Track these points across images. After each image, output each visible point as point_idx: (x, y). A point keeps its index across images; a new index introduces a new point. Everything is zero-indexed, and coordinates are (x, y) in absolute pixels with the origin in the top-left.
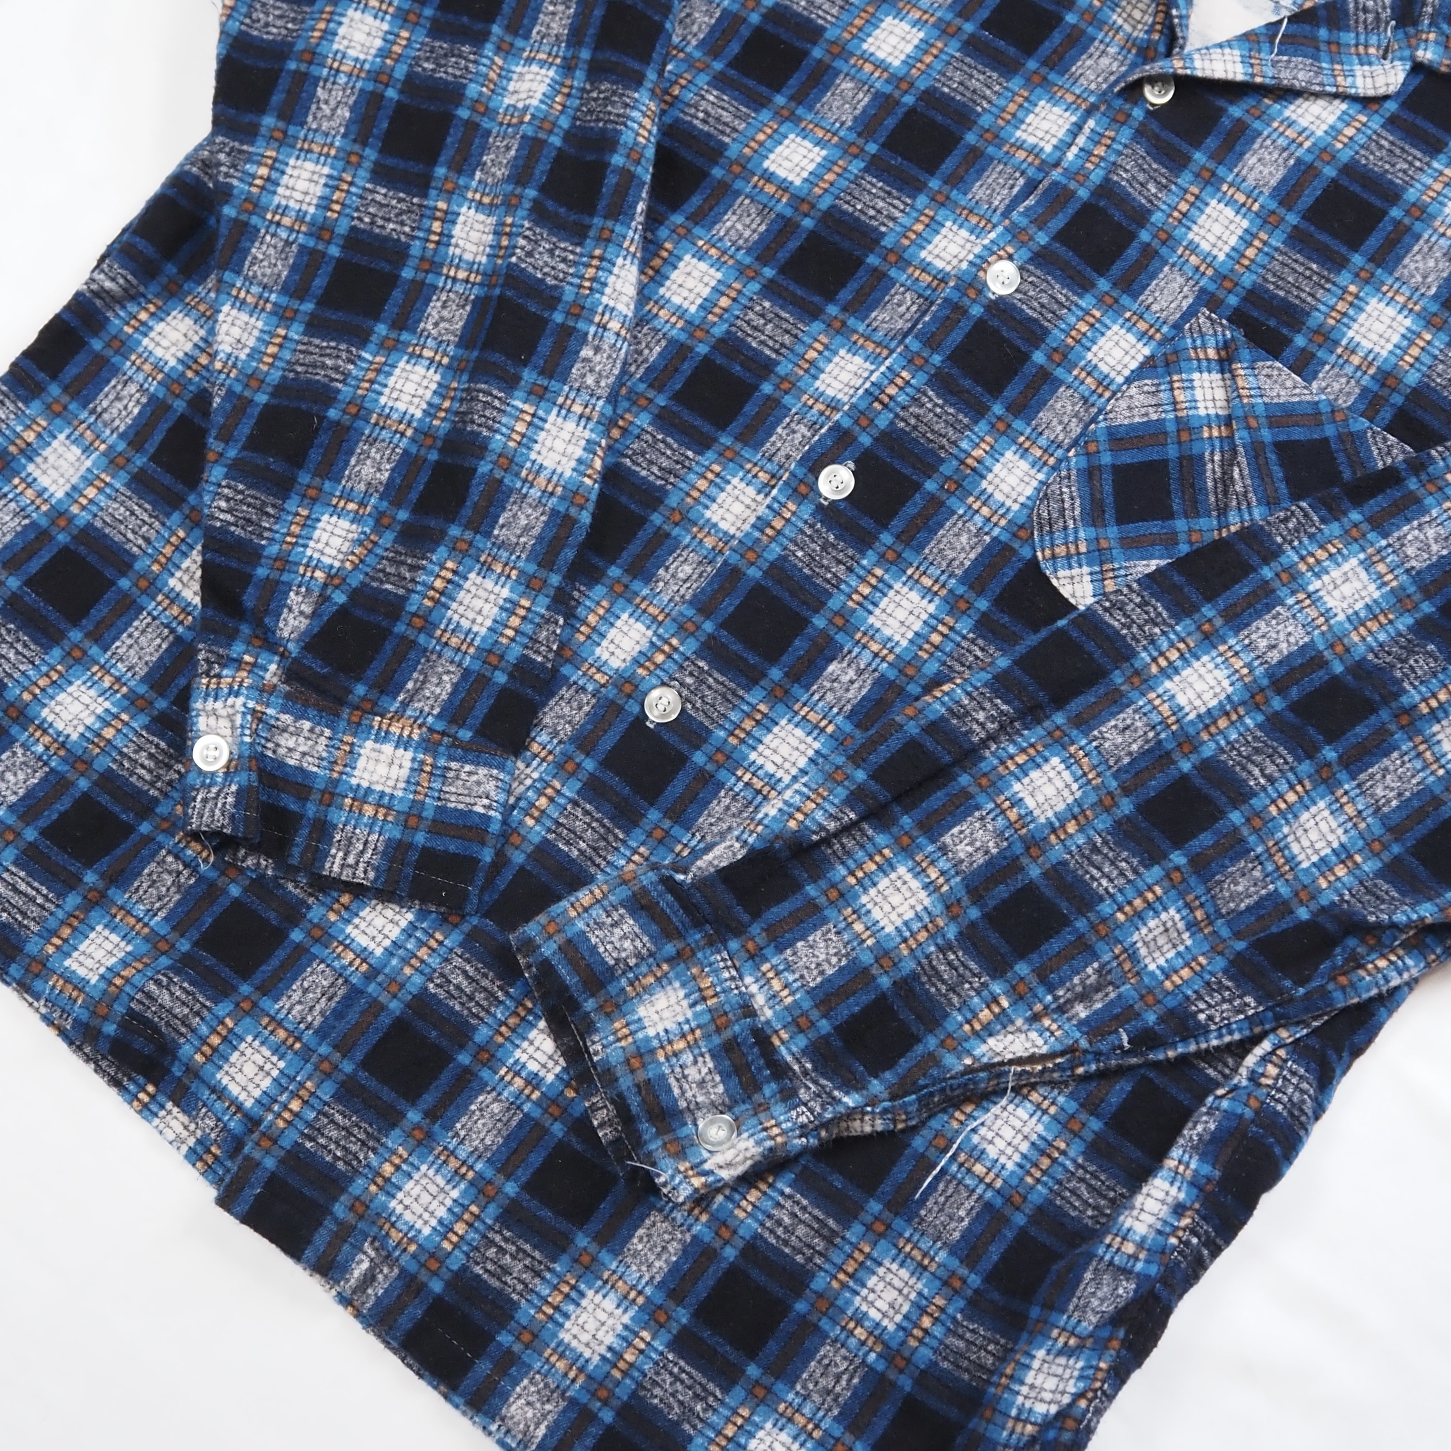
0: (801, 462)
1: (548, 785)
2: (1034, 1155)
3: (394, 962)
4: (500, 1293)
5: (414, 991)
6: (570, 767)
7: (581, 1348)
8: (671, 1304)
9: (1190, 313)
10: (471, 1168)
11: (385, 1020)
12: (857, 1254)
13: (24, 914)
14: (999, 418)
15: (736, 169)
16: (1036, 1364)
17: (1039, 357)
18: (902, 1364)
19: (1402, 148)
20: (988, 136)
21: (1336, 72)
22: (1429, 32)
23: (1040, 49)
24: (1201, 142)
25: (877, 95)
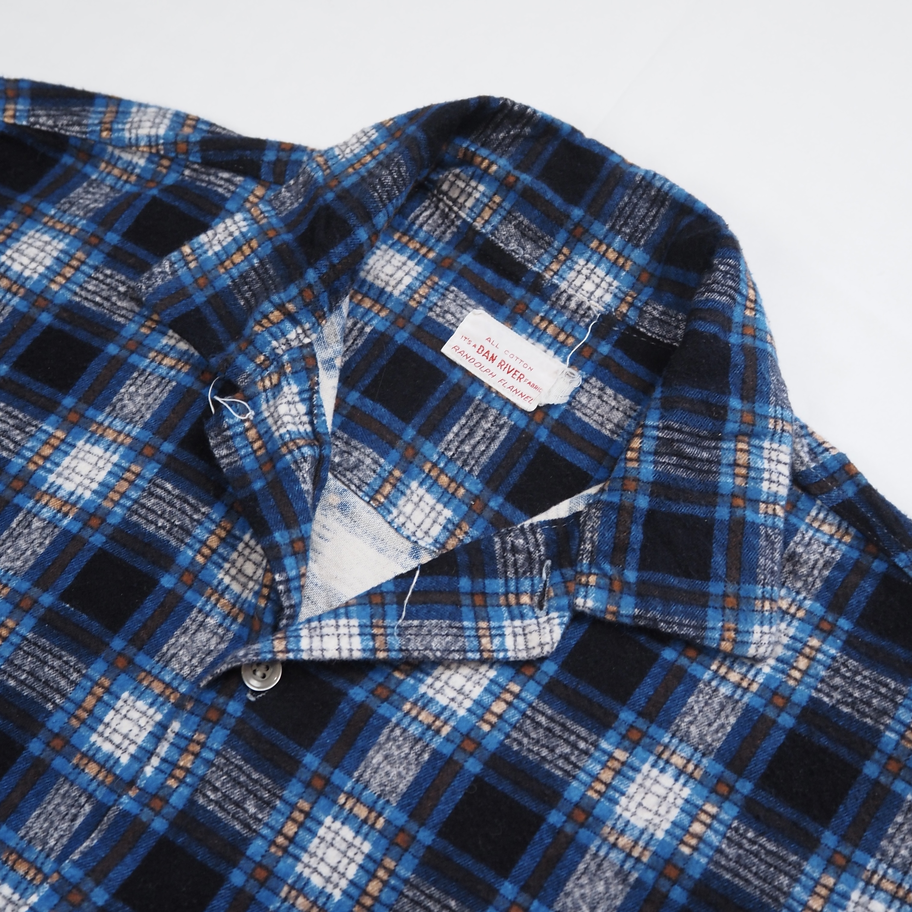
19: (563, 725)
20: (57, 743)
21: (481, 632)
22: (589, 574)
23: (128, 624)
24: (314, 739)
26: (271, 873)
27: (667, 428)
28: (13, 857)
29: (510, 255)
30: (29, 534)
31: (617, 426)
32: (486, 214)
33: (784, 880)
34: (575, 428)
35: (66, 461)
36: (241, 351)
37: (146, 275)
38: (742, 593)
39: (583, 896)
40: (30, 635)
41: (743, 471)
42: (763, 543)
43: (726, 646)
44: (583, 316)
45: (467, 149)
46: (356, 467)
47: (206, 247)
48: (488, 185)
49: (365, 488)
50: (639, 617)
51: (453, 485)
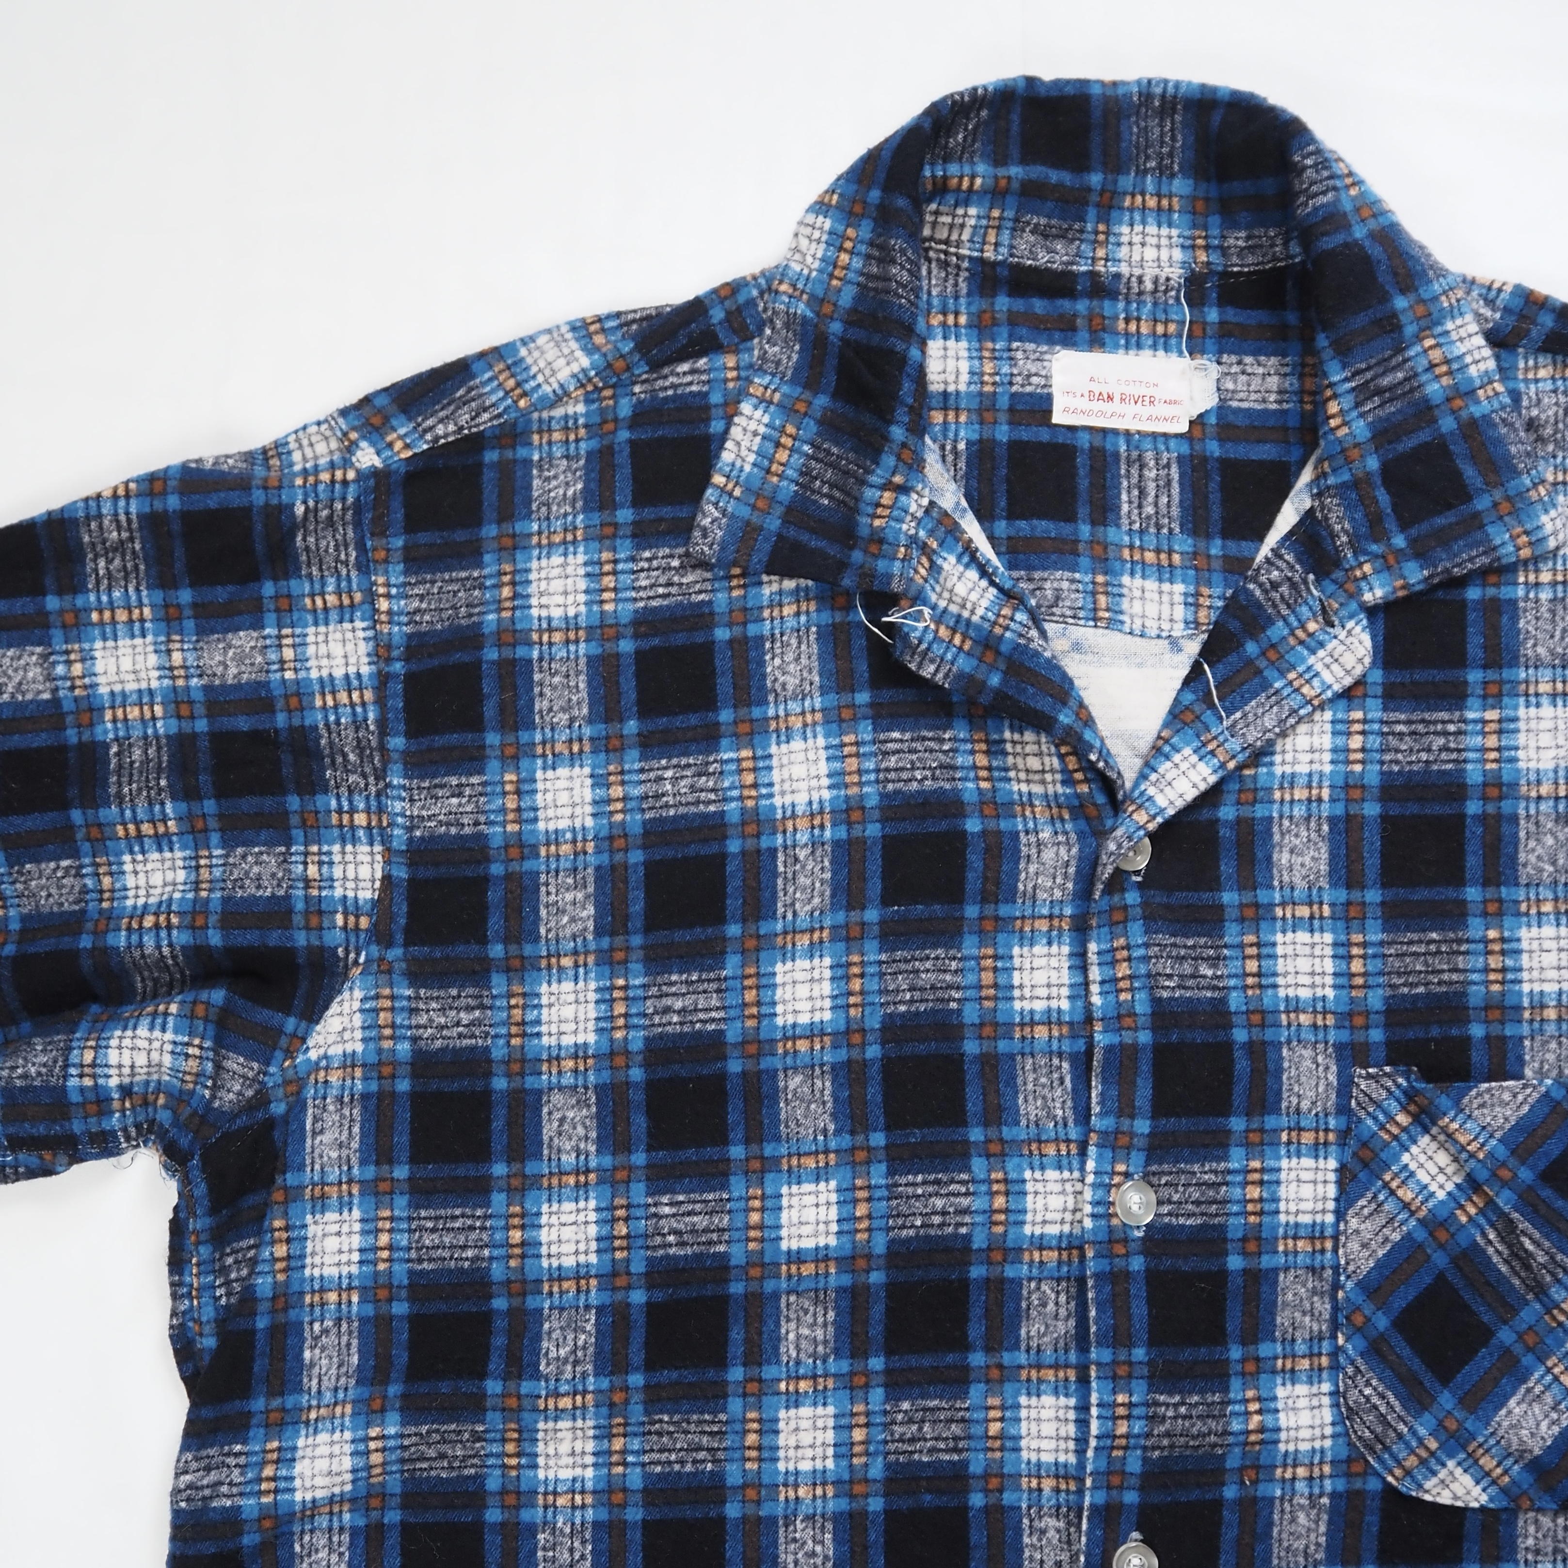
9: (1346, 1085)
15: (755, 1272)
19: (1423, 721)
20: (987, 1031)
21: (1296, 684)
22: (1360, 565)
23: (968, 887)
24: (1218, 877)
25: (835, 1068)
26: (1263, 1012)
27: (1356, 373)
28: (1034, 1146)
29: (1047, 269)
30: (803, 867)
31: (1280, 392)
32: (991, 238)
34: (1240, 421)
35: (776, 776)
36: (874, 555)
37: (697, 533)
38: (1511, 493)
39: (1539, 858)
40: (884, 957)
41: (1444, 368)
42: (1504, 431)
43: (1525, 553)
44: (1166, 291)
45: (934, 177)
46: (1058, 598)
47: (738, 464)
48: (979, 204)
49: (1082, 614)
50: (1431, 576)
51: (1163, 556)
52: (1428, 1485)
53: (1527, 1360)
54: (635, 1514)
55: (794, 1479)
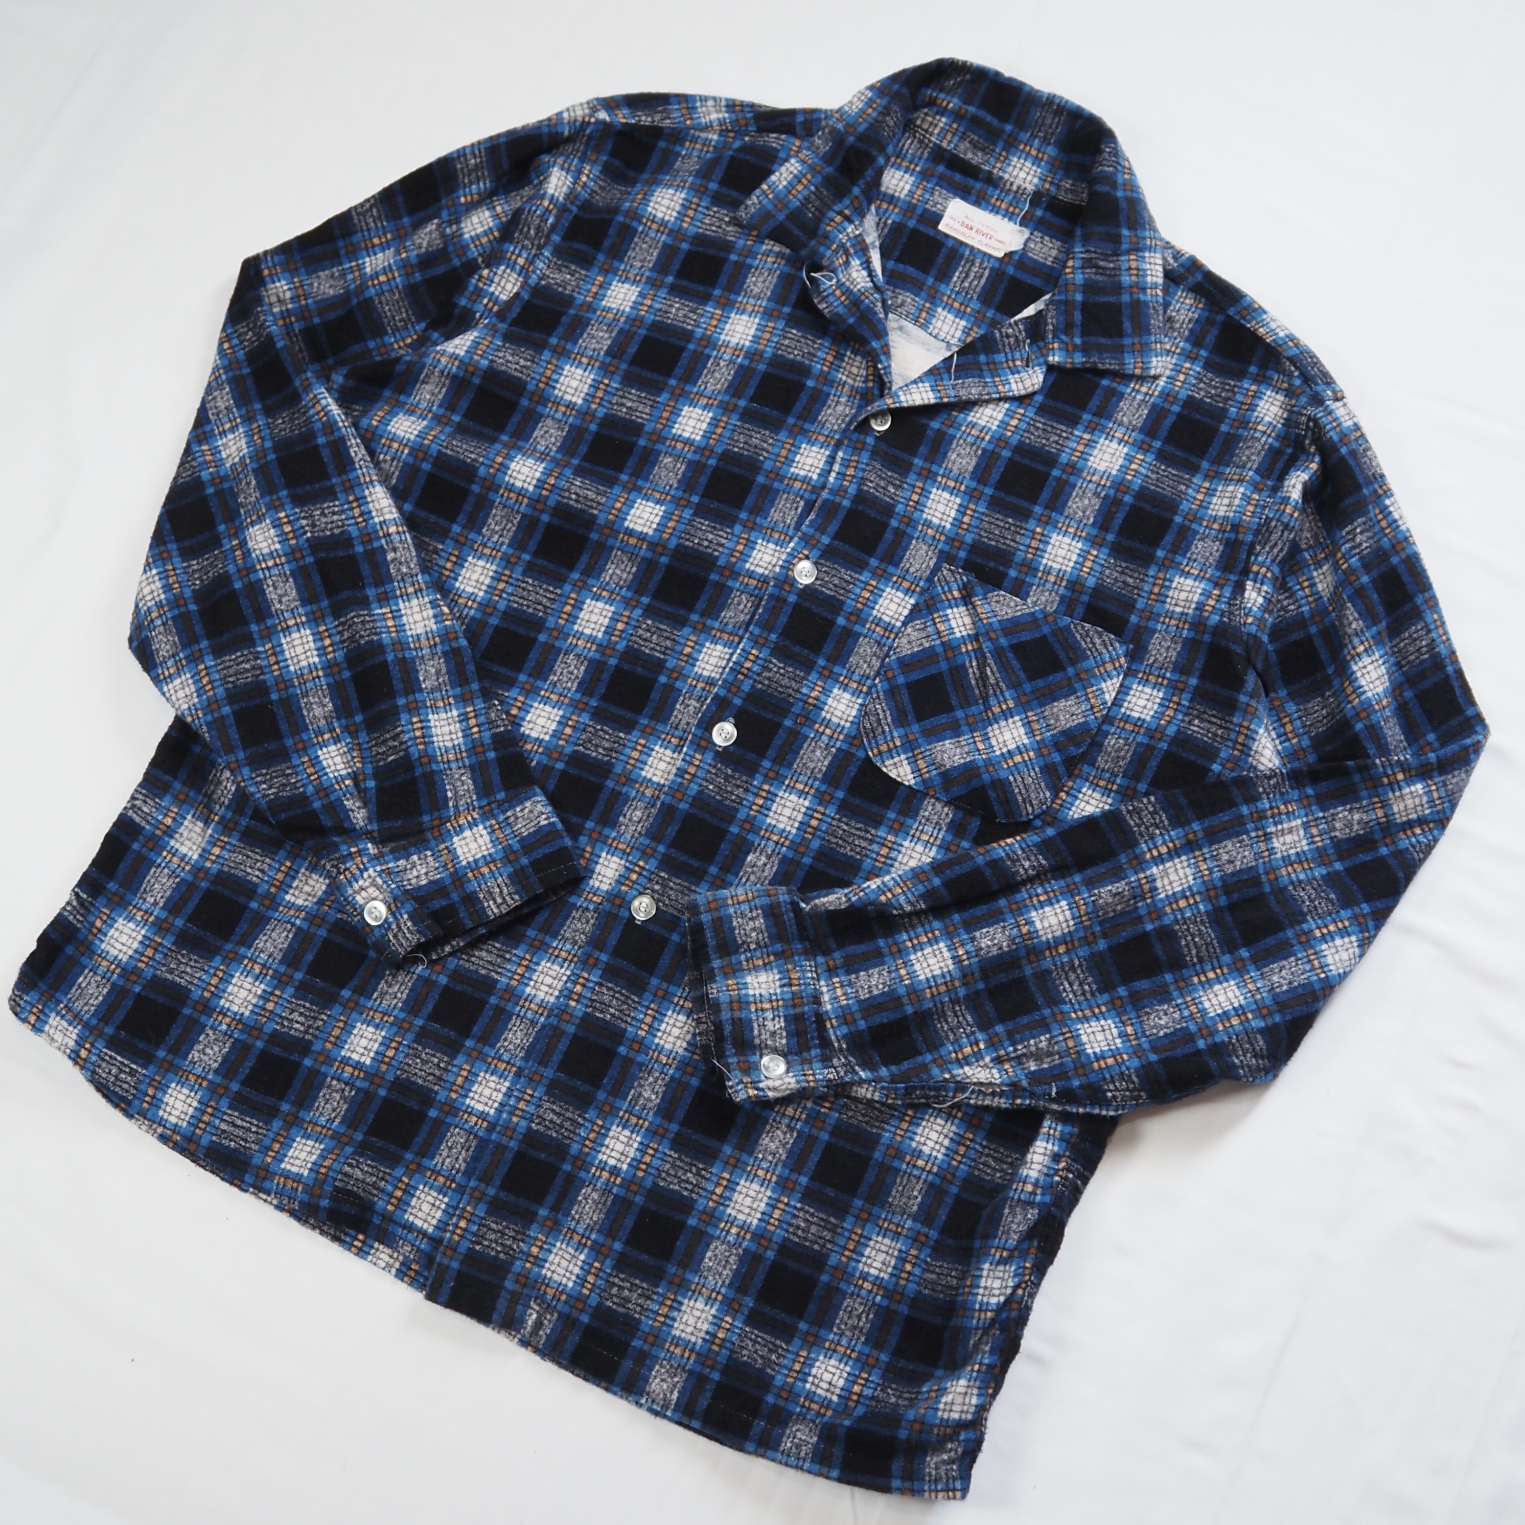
0: (698, 726)
1: (579, 977)
2: (954, 1147)
3: (505, 1116)
4: (626, 1316)
5: (523, 1131)
6: (591, 961)
7: (688, 1337)
8: (740, 1296)
9: (936, 569)
10: (588, 1238)
11: (509, 1156)
12: (854, 1236)
13: (246, 1141)
14: (824, 668)
15: (607, 531)
16: (985, 1273)
17: (841, 621)
18: (898, 1297)
19: (1052, 426)
20: (772, 476)
21: (997, 383)
22: (1054, 343)
23: (795, 409)
24: (917, 451)
25: (690, 463)
26: (911, 519)
27: (1087, 251)
28: (769, 531)
29: (969, 162)
30: (720, 369)
31: (1055, 258)
32: (949, 137)
33: (1183, 488)
34: (1030, 263)
35: (728, 327)
36: (821, 244)
37: (742, 207)
38: (1143, 342)
39: (1078, 507)
40: (739, 424)
41: (1135, 272)
42: (1152, 312)
43: (1138, 372)
44: (1022, 194)
45: (930, 95)
46: (902, 305)
47: (777, 183)
48: (948, 118)
49: (911, 316)
50: (1086, 363)
51: (963, 307)
52: (887, 763)
53: (965, 728)
54: (494, 621)
55: (579, 635)
